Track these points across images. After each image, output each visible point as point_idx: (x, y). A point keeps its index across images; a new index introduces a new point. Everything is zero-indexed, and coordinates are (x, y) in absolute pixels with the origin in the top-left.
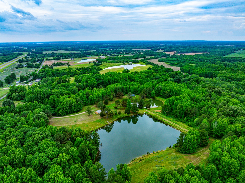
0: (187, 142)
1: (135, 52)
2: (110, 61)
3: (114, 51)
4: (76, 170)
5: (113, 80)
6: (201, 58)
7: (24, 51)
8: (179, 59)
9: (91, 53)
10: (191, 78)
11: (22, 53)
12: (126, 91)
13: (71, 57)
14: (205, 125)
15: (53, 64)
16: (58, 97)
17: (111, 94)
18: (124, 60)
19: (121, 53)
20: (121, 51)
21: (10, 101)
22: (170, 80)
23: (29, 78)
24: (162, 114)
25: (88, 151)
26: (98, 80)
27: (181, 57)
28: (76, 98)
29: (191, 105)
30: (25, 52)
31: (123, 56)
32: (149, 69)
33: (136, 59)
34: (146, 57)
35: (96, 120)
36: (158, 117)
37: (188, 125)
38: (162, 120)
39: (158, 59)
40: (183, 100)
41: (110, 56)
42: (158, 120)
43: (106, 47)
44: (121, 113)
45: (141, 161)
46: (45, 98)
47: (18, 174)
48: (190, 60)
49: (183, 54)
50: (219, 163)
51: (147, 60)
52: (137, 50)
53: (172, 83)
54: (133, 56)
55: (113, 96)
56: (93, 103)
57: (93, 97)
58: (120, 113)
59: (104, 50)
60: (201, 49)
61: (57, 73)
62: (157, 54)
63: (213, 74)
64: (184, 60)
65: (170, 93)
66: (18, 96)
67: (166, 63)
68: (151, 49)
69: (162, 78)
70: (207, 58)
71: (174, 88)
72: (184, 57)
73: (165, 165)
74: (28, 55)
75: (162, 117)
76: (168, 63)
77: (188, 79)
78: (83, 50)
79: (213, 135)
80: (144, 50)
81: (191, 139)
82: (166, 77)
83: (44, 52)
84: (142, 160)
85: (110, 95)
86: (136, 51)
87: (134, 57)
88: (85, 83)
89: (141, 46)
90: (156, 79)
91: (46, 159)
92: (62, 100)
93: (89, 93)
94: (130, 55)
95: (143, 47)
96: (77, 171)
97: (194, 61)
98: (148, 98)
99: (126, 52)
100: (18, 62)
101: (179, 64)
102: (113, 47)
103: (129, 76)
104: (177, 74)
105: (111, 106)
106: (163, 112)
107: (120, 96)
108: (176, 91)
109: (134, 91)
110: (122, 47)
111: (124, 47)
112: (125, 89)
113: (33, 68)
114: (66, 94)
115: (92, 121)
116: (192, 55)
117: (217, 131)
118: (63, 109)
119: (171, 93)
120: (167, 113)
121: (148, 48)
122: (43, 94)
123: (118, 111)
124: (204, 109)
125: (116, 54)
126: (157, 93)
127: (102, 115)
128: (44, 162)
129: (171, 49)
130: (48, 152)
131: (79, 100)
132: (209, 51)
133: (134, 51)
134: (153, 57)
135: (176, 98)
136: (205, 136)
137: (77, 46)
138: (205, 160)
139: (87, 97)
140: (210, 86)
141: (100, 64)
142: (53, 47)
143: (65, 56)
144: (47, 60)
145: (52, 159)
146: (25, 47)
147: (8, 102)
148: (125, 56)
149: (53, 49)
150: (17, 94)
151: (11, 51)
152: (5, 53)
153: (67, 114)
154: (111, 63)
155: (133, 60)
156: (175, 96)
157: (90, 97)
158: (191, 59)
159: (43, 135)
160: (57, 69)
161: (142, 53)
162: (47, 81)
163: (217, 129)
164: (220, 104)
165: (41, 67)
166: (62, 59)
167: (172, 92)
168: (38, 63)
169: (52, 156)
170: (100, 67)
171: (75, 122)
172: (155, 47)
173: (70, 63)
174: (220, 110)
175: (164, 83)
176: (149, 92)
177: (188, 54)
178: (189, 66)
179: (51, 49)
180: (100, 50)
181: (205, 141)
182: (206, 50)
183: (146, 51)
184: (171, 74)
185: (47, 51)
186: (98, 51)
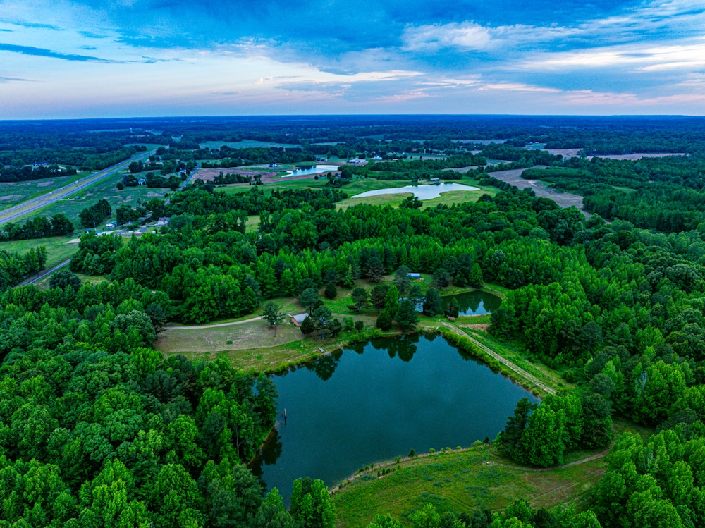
1: (458, 149)
2: (378, 172)
3: (395, 145)
4: (164, 483)
5: (367, 227)
6: (658, 169)
7: (153, 140)
8: (586, 172)
9: (327, 149)
10: (604, 231)
11: (145, 147)
12: (392, 262)
13: (271, 159)
14: (607, 383)
15: (216, 179)
16: (195, 269)
17: (348, 270)
18: (417, 171)
19: (415, 152)
20: (417, 145)
21: (71, 275)
22: (538, 235)
23: (143, 214)
24: (490, 335)
25: (227, 432)
26: (320, 226)
27: (593, 167)
28: (243, 274)
29: (581, 315)
30: (154, 143)
31: (418, 158)
32: (485, 198)
33: (452, 169)
34: (485, 164)
35: (288, 342)
36: (474, 345)
37: (564, 377)
38: (482, 355)
39: (520, 171)
40: (560, 299)
41: (381, 158)
42: (473, 353)
43: (376, 134)
44: (362, 326)
45: (383, 474)
46: (163, 270)
47: (15, 476)
48: (619, 176)
49: (604, 157)
50: (621, 508)
51: (488, 172)
52: (465, 142)
53: (539, 244)
54: (448, 160)
55: (353, 274)
56: (291, 292)
57: (294, 274)
58: (360, 326)
59: (368, 141)
60: (665, 142)
61: (218, 204)
62: (522, 154)
63: (686, 221)
64: (602, 174)
65: (527, 273)
66: (100, 262)
67: (545, 182)
68: (506, 140)
69: (514, 226)
70: (679, 171)
71: (542, 258)
72: (601, 165)
73: (453, 494)
74: (160, 152)
75: (486, 345)
76: (550, 184)
77: (596, 234)
78: (310, 142)
79: (634, 417)
80: (486, 143)
82: (527, 226)
83: (202, 146)
84: (387, 473)
85: (343, 272)
86: (461, 144)
87: (452, 163)
88: (282, 233)
89: (480, 132)
90: (493, 230)
91: (99, 441)
92: (201, 280)
93: (285, 264)
94: (441, 156)
95: (486, 134)
97: (632, 178)
98: (460, 284)
99: (432, 147)
100: (129, 171)
101: (583, 187)
102: (396, 132)
103: (415, 218)
104: (564, 217)
105: (339, 308)
106: (493, 332)
107: (375, 276)
108: (548, 268)
109: (421, 263)
110: (421, 135)
111: (429, 132)
112: (396, 256)
113: (163, 189)
115: (275, 343)
116: (632, 160)
117: (647, 405)
118: (202, 303)
119: (533, 273)
120: (505, 333)
121: (499, 137)
122: (157, 259)
123: (356, 319)
124: (622, 329)
125: (401, 153)
126: (490, 273)
127: (307, 329)
128: (95, 450)
129: (570, 141)
130: (110, 423)
131: (249, 280)
132: (690, 147)
133: (454, 144)
134: (507, 163)
135: (539, 291)
136: (599, 417)
137: (295, 129)
138: (588, 493)
139: (278, 275)
140: (658, 257)
141: (345, 180)
142: (230, 132)
143: (255, 157)
144: (204, 166)
145: (116, 444)
146: (158, 130)
147: (65, 277)
148: (425, 158)
149: (228, 138)
150: (96, 257)
151: (118, 141)
152: (101, 147)
153: (213, 318)
154: (378, 178)
155: (446, 172)
156: (536, 285)
157: (283, 275)
158: (625, 172)
159: (116, 373)
160: (219, 192)
161: (478, 152)
162: (183, 225)
163: (646, 396)
164: (679, 317)
165: (183, 184)
166: (247, 164)
167: (536, 271)
168: (178, 175)
169: (118, 434)
170: (344, 190)
171: (229, 343)
172: (522, 134)
173: (263, 176)
174: (672, 335)
175: (515, 243)
176: (464, 267)
177: (620, 158)
178: (611, 194)
179: (225, 137)
180: (358, 142)
181: (599, 431)
182: (680, 145)
183: (491, 146)
184: (546, 217)
185: (213, 142)
186: (351, 145)
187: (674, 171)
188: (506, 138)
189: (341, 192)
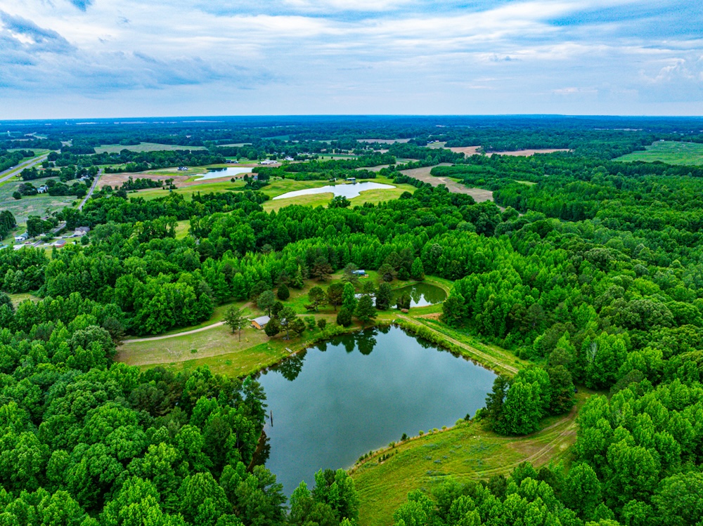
0: (513, 402)
1: (365, 148)
2: (293, 173)
3: (303, 146)
4: (197, 492)
5: (303, 228)
6: (550, 164)
7: (39, 145)
8: (489, 168)
9: (236, 151)
10: (522, 222)
11: (33, 152)
12: (339, 261)
13: (178, 161)
14: (565, 355)
15: (125, 184)
16: (141, 279)
17: (297, 270)
18: (332, 170)
19: (324, 152)
20: (325, 145)
22: (466, 228)
23: (56, 224)
24: (443, 324)
25: (233, 437)
26: (257, 228)
27: (495, 163)
28: (195, 281)
29: (523, 299)
30: (41, 148)
31: (329, 158)
32: (406, 195)
33: (366, 168)
34: (395, 163)
35: (255, 346)
36: (433, 334)
37: (517, 355)
38: (442, 342)
39: (429, 169)
40: (502, 285)
41: (293, 159)
42: (433, 341)
43: (280, 135)
44: (325, 324)
45: (384, 459)
46: (103, 283)
47: (26, 508)
48: (519, 171)
49: (502, 154)
50: (603, 458)
51: (399, 170)
52: (370, 141)
53: (469, 237)
54: (360, 160)
55: (303, 274)
56: (244, 296)
57: (245, 278)
58: (322, 324)
59: (275, 142)
60: (550, 138)
61: (138, 211)
62: (427, 153)
63: (585, 210)
64: (504, 170)
65: (464, 264)
66: (23, 278)
67: (454, 179)
68: (409, 140)
69: (442, 221)
70: (568, 165)
71: (475, 249)
72: (502, 162)
73: (453, 469)
74: (52, 157)
75: (444, 333)
76: (459, 180)
77: (515, 225)
78: (215, 144)
79: (586, 383)
80: (391, 142)
81: (525, 394)
82: (454, 220)
83: (99, 150)
84: (387, 457)
85: (293, 273)
86: (367, 144)
87: (363, 162)
88: (220, 238)
89: (382, 131)
90: (425, 225)
91: (107, 460)
92: (154, 289)
93: (234, 268)
94: (350, 156)
95: (388, 134)
96: (200, 493)
97: (530, 172)
98: (403, 278)
99: (339, 147)
100: (21, 179)
101: (489, 182)
102: (301, 132)
103: (348, 218)
104: (484, 210)
105: (298, 305)
106: (445, 320)
107: (323, 275)
108: (482, 258)
109: (363, 260)
110: (327, 135)
111: (333, 132)
112: (338, 254)
113: (68, 197)
114: (165, 272)
115: (241, 348)
116: (527, 156)
117: (597, 371)
118: (158, 314)
119: (469, 263)
120: (456, 320)
121: (402, 136)
122: (96, 270)
123: (317, 318)
124: (561, 309)
125: (311, 153)
126: (430, 266)
127: (271, 330)
128: (103, 472)
129: (467, 139)
131: (203, 287)
132: (572, 143)
133: (360, 144)
134: (414, 161)
135: (482, 279)
136: (564, 385)
137: (195, 131)
138: (565, 453)
139: (228, 280)
140: (575, 243)
141: (263, 181)
142: (125, 135)
143: (161, 161)
144: (107, 171)
145: (125, 462)
146: (41, 133)
148: (336, 158)
149: (125, 141)
150: (19, 272)
153: (170, 329)
154: (296, 179)
155: (360, 172)
156: (479, 274)
157: (234, 279)
158: (524, 167)
159: (100, 391)
160: (136, 198)
161: (386, 151)
162: (110, 233)
163: (596, 364)
164: (606, 294)
165: (90, 192)
166: (154, 168)
167: (471, 261)
168: (82, 181)
169: (125, 451)
170: (265, 191)
171: (194, 351)
172: (422, 133)
173: (175, 180)
174: (604, 310)
175: (448, 236)
176: (406, 261)
177: (516, 154)
178: (517, 188)
179: (121, 140)
180: (264, 143)
181: (565, 398)
182: (564, 142)
183: (397, 146)
184: (468, 211)
185: (108, 146)
186: (259, 146)
187: (565, 166)
188: (408, 138)
189: (263, 194)
